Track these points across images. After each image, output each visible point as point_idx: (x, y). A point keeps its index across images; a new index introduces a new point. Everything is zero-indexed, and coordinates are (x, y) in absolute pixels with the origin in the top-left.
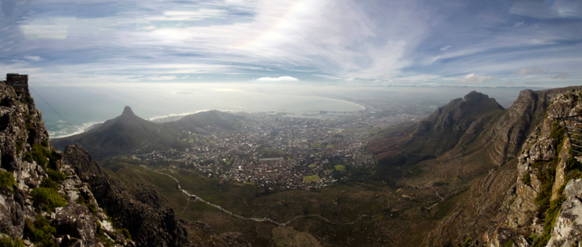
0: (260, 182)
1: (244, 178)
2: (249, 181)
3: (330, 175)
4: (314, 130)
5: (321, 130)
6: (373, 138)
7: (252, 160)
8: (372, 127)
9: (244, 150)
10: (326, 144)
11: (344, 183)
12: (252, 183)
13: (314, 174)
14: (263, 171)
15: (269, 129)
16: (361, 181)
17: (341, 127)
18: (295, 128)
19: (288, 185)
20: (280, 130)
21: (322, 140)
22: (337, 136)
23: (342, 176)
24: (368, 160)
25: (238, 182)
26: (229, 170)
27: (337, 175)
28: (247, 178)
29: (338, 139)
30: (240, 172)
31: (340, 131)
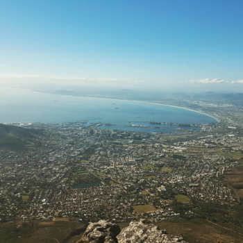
0: (76, 216)
1: (53, 214)
2: (60, 216)
3: (168, 206)
4: (143, 147)
5: (153, 147)
6: (232, 165)
7: (61, 188)
8: (231, 149)
9: (46, 177)
10: (161, 166)
11: (189, 219)
12: (65, 219)
13: (147, 203)
14: (79, 202)
15: (81, 146)
16: (215, 221)
17: (181, 145)
18: (117, 144)
19: (114, 217)
20: (97, 146)
21: (156, 160)
22: (175, 156)
23: (187, 210)
24: (224, 194)
25: (45, 221)
26: (28, 207)
27: (178, 207)
28: (56, 214)
29: (178, 160)
30: (46, 207)
31: (179, 149)
